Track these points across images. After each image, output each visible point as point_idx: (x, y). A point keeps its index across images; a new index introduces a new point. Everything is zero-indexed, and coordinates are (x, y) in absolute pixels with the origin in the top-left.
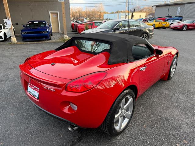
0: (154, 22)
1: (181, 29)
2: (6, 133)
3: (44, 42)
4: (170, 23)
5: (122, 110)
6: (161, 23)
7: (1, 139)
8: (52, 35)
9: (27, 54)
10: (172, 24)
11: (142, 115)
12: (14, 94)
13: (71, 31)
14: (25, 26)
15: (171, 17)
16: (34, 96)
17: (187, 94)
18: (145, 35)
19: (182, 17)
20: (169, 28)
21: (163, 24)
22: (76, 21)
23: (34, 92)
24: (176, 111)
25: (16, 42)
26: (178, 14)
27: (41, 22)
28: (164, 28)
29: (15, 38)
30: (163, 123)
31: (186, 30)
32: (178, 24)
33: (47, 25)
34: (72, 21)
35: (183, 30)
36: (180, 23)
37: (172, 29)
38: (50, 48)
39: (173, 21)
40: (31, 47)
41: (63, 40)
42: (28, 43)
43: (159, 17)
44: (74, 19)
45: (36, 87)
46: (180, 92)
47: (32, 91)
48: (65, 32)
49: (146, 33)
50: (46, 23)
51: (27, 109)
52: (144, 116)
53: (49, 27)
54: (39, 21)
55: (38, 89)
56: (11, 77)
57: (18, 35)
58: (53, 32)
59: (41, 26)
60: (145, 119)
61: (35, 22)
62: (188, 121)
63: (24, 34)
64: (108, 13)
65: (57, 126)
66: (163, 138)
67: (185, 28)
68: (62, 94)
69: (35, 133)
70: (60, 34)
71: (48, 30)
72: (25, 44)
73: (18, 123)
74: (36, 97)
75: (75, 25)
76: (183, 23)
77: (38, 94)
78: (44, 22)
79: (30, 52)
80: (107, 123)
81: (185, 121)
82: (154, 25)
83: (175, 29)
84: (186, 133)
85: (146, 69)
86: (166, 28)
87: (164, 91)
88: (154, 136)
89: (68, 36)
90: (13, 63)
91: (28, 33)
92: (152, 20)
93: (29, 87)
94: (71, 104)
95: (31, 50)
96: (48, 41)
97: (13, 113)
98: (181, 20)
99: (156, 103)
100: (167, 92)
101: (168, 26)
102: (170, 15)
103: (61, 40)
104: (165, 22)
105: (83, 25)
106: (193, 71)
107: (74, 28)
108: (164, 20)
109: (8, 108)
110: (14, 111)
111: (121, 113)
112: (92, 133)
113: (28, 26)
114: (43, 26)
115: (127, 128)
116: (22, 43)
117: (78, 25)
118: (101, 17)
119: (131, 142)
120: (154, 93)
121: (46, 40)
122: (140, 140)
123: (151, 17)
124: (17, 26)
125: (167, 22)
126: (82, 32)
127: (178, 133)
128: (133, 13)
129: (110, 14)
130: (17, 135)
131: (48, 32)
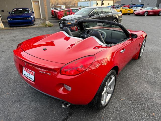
0: (121, 9)
1: (142, 15)
2: (5, 111)
3: (28, 27)
4: (134, 10)
5: (107, 87)
6: (127, 10)
7: (1, 117)
8: (35, 21)
9: (15, 38)
10: (136, 10)
11: (120, 90)
12: (7, 75)
13: (51, 17)
14: (11, 13)
15: (135, 4)
16: (30, 79)
17: (154, 70)
18: (115, 21)
19: (143, 5)
20: (133, 14)
21: (129, 10)
22: (55, 9)
23: (29, 75)
24: (148, 86)
25: (3, 27)
26: (140, 2)
27: (24, 10)
28: (129, 14)
29: (3, 24)
30: (138, 96)
31: (147, 16)
32: (140, 10)
33: (30, 12)
34: (51, 8)
35: (144, 16)
36: (142, 9)
37: (135, 15)
38: (35, 32)
39: (136, 8)
40: (18, 32)
41: (45, 25)
42: (15, 28)
43: (124, 5)
44: (52, 7)
45: (31, 71)
46: (149, 69)
47: (28, 74)
48: (47, 18)
49: (116, 18)
50: (29, 10)
51: (21, 89)
52: (123, 90)
53: (32, 13)
54: (22, 9)
55: (33, 73)
56: (3, 60)
57: (4, 21)
58: (35, 18)
59: (25, 13)
60: (124, 93)
61: (19, 10)
62: (158, 93)
63: (10, 20)
64: (81, 1)
65: (49, 102)
66: (140, 109)
67: (146, 14)
68: (57, 77)
69: (31, 110)
70: (42, 20)
71: (31, 17)
72: (12, 29)
73: (15, 101)
74: (32, 80)
75: (54, 11)
76: (144, 10)
77: (34, 77)
78: (27, 10)
79: (17, 36)
80: (96, 100)
81: (156, 94)
82: (121, 11)
83: (138, 15)
84: (158, 103)
85: (125, 51)
86: (131, 14)
87: (136, 68)
88: (132, 107)
89: (49, 21)
90: (3, 46)
91: (14, 19)
92: (119, 7)
93: (24, 70)
94: (65, 85)
95: (18, 35)
96: (32, 27)
97: (9, 93)
98: (142, 7)
99: (130, 79)
100: (138, 69)
101: (132, 13)
102: (133, 3)
103: (43, 25)
104: (130, 9)
105: (62, 11)
106: (157, 51)
107: (54, 15)
108: (129, 7)
109: (4, 89)
110: (10, 90)
111: (106, 90)
112: (81, 108)
113: (13, 13)
114: (27, 13)
115: (110, 102)
116: (9, 28)
117: (58, 12)
118: (76, 4)
119: (114, 114)
120: (128, 70)
121: (30, 25)
122: (121, 112)
123: (118, 4)
124: (2, 12)
125: (132, 9)
126: (62, 18)
127: (152, 104)
128: (103, 1)
129: (83, 1)
130: (15, 113)
131: (32, 18)
